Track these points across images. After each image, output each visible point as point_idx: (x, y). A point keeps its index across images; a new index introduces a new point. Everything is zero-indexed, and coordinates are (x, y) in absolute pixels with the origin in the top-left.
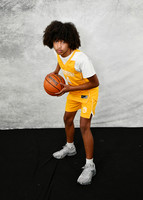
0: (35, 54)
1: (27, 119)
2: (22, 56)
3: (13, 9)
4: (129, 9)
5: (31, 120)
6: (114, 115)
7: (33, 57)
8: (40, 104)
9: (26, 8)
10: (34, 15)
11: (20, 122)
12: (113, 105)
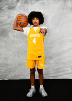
3: (3, 8)
6: (63, 71)
7: (14, 36)
12: (62, 65)
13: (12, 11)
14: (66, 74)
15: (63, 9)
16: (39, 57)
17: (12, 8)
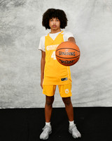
0: (24, 43)
1: (17, 100)
2: (14, 45)
3: (7, 6)
4: (105, 6)
5: (21, 101)
7: (23, 45)
8: (29, 86)
9: (18, 5)
10: (24, 10)
11: (11, 102)
13: (20, 8)
14: (98, 100)
15: (94, 6)
16: (63, 79)
17: (20, 5)
